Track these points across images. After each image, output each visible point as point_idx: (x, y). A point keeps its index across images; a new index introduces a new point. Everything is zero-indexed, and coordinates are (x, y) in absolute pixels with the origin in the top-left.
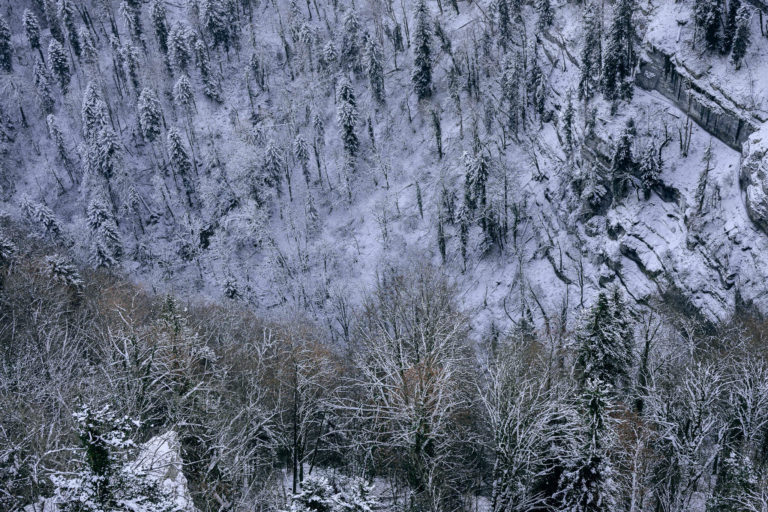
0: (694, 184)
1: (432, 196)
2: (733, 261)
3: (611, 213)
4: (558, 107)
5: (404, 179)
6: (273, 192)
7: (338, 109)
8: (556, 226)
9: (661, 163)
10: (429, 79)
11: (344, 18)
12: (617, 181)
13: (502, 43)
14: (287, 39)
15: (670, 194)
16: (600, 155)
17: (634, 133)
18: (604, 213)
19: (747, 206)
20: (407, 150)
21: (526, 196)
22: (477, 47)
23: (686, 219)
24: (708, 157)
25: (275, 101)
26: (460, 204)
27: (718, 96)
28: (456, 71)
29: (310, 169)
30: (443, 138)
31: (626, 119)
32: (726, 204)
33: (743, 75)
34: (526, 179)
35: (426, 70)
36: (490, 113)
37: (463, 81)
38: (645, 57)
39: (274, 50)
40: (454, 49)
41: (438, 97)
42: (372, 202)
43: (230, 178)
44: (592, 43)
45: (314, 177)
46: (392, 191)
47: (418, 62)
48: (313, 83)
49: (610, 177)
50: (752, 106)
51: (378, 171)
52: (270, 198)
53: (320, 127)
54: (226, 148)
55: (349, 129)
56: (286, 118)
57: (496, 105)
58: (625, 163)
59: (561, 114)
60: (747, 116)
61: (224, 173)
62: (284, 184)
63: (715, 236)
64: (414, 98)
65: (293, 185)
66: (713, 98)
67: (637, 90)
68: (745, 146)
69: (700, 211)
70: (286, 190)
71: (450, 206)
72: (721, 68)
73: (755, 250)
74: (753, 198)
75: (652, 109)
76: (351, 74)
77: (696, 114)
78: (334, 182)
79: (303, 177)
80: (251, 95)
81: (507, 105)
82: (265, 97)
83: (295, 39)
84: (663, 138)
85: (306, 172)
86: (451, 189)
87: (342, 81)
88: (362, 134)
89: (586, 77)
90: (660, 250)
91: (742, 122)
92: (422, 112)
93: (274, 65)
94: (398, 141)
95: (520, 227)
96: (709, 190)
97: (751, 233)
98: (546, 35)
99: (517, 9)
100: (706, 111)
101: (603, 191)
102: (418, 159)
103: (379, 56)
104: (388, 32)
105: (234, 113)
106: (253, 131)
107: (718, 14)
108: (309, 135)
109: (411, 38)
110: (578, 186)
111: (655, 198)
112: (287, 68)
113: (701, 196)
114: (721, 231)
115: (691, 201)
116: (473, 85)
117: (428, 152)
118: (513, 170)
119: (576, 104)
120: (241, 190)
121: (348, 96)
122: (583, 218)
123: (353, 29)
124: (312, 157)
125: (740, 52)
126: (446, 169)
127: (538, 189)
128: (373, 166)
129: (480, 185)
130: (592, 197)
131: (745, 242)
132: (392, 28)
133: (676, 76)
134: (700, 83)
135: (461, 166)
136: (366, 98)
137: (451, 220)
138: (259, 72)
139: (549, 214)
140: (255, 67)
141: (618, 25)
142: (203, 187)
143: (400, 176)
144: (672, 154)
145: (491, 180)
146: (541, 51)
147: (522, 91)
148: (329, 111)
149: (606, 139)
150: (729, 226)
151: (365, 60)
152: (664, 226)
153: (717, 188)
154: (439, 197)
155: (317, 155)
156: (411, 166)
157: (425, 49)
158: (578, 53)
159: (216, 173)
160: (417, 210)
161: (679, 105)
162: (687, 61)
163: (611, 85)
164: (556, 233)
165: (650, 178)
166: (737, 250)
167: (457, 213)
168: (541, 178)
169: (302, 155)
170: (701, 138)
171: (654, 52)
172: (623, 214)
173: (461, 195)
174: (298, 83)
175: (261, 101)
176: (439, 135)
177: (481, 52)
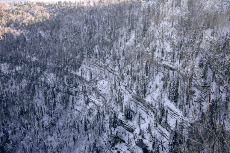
0: (127, 140)
1: (87, 147)
2: (134, 151)
3: (116, 146)
4: (106, 130)
5: (83, 144)
6: (61, 150)
7: (72, 134)
9: (122, 137)
10: (86, 128)
11: (73, 120)
12: (116, 140)
13: (97, 121)
14: (64, 124)
15: (124, 142)
16: (113, 137)
17: (118, 133)
18: (114, 146)
19: (135, 142)
20: (83, 140)
21: (102, 145)
22: (93, 122)
23: (127, 145)
24: (129, 135)
25: (62, 134)
26: (92, 148)
27: (129, 126)
28: (91, 126)
29: (67, 145)
30: (89, 137)
31: (116, 131)
32: (132, 142)
33: (132, 122)
34: (102, 142)
35: (86, 126)
36: (96, 132)
37: (92, 127)
38: (118, 121)
39: (62, 126)
40: (90, 123)
41: (88, 130)
42: (78, 149)
43: (53, 148)
44: (110, 120)
45: (68, 146)
47: (85, 125)
48: (68, 130)
49: (115, 140)
50: (134, 127)
51: (78, 144)
52: (60, 151)
53: (69, 138)
54: (53, 143)
55: (74, 137)
56: (63, 137)
57: (97, 131)
58: (117, 137)
59: (107, 131)
60: (133, 128)
61: (52, 148)
62: (63, 148)
63: (131, 148)
64: (84, 131)
65: (64, 148)
66: (128, 126)
67: (118, 126)
68: (134, 133)
69: (129, 144)
71: (90, 148)
72: (129, 122)
73: (137, 149)
74: (136, 141)
75: (120, 128)
76: (74, 128)
77: (126, 129)
79: (66, 147)
80: (58, 134)
81: (99, 130)
82: (60, 134)
83: (65, 124)
84: (122, 133)
85: (67, 146)
86: (90, 145)
87: (73, 130)
88: (76, 138)
89: (110, 125)
90: (123, 151)
91: (133, 129)
92: (85, 133)
93: (62, 128)
94: (82, 138)
95: (102, 150)
96: (129, 140)
97: (136, 146)
98: (104, 119)
99: (99, 116)
100: (128, 128)
101: (114, 142)
102: (85, 141)
103: (79, 125)
104: (80, 121)
105: (55, 137)
106: (58, 139)
107: (127, 114)
108: (67, 139)
109: (83, 122)
110: (110, 142)
111: (122, 143)
112: (64, 129)
113: (128, 141)
114: (132, 147)
115: (127, 142)
116: (93, 128)
117: (86, 139)
119: (109, 129)
120: (55, 150)
121: (74, 132)
122: (111, 147)
123: (74, 121)
124: (68, 143)
125: (131, 119)
127: (104, 143)
129: (95, 144)
130: (112, 144)
131: (136, 148)
132: (80, 120)
133: (123, 123)
134: (126, 124)
135: (92, 141)
136: (76, 132)
137: (91, 151)
138: (59, 130)
139: (106, 147)
140: (58, 129)
141: (114, 117)
142: (49, 151)
143: (82, 144)
144: (123, 135)
145: (97, 143)
146: (103, 122)
147: (101, 128)
148: (71, 134)
149: (114, 134)
150: (133, 146)
151: (76, 126)
152: (124, 147)
153: (131, 140)
155: (68, 142)
156: (84, 142)
157: (86, 123)
158: (108, 121)
159: (51, 148)
160: (85, 150)
161: (124, 128)
162: (124, 121)
163: (114, 126)
164: (107, 150)
165: (121, 139)
166: (135, 149)
167: (91, 149)
168: (105, 142)
169: (66, 143)
170: (127, 132)
171: (119, 120)
172: (117, 146)
174: (65, 131)
175: (59, 134)
176: (88, 136)
177: (94, 122)
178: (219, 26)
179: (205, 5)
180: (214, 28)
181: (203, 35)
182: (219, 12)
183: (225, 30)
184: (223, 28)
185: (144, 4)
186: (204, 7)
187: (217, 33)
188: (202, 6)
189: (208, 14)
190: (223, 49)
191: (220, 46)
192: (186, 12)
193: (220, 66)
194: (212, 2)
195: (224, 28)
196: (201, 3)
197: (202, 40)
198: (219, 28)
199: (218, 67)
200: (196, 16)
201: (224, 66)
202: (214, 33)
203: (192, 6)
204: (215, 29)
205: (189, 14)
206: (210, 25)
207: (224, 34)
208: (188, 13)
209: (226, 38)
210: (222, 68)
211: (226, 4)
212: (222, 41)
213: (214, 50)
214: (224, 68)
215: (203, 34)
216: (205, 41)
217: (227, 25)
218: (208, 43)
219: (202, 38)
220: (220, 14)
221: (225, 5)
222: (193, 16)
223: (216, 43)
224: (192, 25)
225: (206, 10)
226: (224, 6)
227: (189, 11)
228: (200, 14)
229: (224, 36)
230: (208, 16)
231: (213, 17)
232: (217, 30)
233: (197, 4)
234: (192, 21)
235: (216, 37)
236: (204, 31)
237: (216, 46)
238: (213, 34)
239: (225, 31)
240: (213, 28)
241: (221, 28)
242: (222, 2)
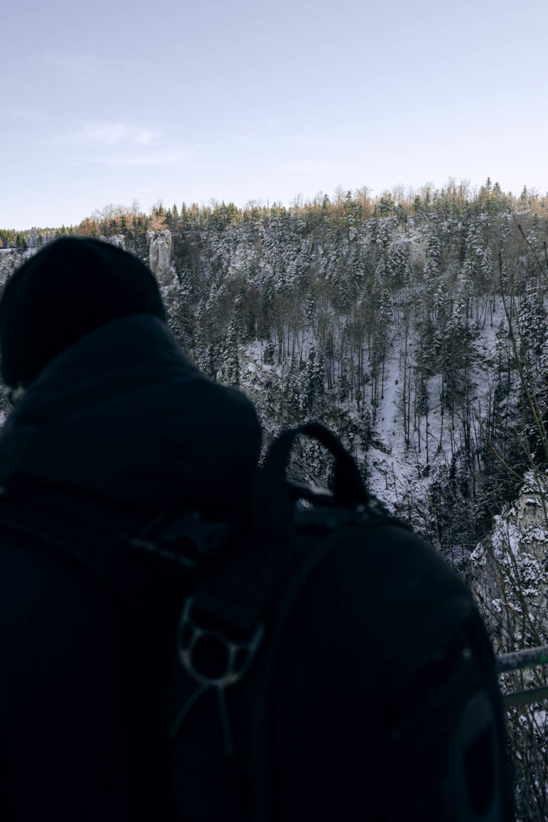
178: (285, 328)
179: (229, 262)
180: (269, 336)
181: (240, 361)
182: (276, 283)
183: (303, 341)
184: (296, 335)
185: (11, 257)
186: (230, 269)
187: (280, 350)
188: (220, 265)
189: (243, 292)
190: (307, 405)
191: (298, 393)
192: (172, 287)
193: (309, 465)
194: (249, 252)
195: (300, 334)
196: (215, 257)
197: (237, 379)
198: (287, 336)
199: (301, 467)
200: (207, 298)
201: (321, 462)
202: (272, 353)
203: (190, 266)
204: (275, 340)
205: (183, 293)
206: (256, 325)
207: (304, 353)
208: (179, 288)
209: (312, 367)
210: (314, 468)
211: (294, 260)
212: (300, 379)
213: (281, 409)
214: (321, 468)
215: (237, 358)
216: (248, 384)
217: (307, 323)
218: (259, 388)
219: (238, 374)
220: (281, 291)
221: (290, 262)
222: (195, 300)
223: (285, 385)
224: (199, 330)
225: (234, 278)
226: (288, 264)
227: (181, 283)
228: (219, 292)
229: (303, 360)
230: (246, 298)
231: (259, 300)
232: (280, 341)
233: (203, 258)
234: (196, 315)
235: (281, 366)
236: (241, 348)
237: (286, 394)
238: (269, 356)
239: (304, 345)
240: (265, 336)
241: (291, 334)
242: (281, 252)
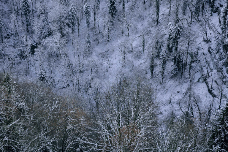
8: (212, 66)
46: (130, 38)
70: (76, 30)
78: (102, 29)
118: (193, 35)
126: (159, 30)
128: (122, 24)
154: (154, 44)
173: (165, 45)
